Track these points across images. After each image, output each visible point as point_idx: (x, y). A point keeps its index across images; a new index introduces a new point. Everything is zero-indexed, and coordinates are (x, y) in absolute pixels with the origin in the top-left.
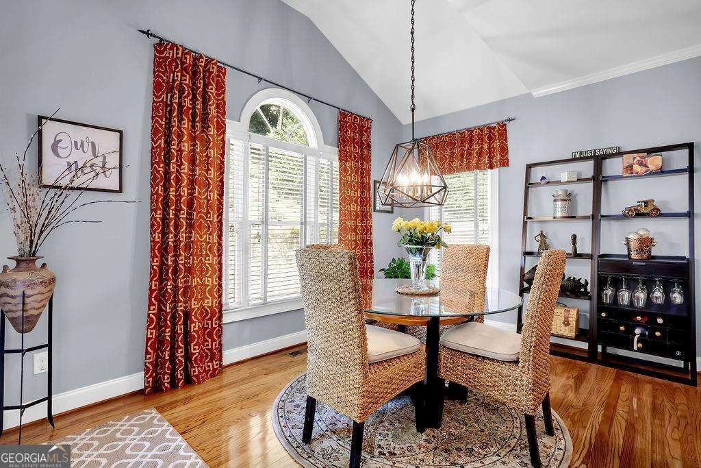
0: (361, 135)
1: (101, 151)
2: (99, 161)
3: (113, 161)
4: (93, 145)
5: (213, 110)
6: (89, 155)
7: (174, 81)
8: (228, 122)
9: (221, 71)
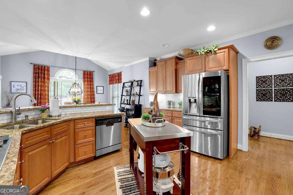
0: (90, 76)
1: (22, 86)
2: (22, 88)
3: (25, 88)
4: (21, 85)
5: (46, 76)
6: (20, 87)
7: (37, 72)
8: (50, 78)
9: (48, 68)
